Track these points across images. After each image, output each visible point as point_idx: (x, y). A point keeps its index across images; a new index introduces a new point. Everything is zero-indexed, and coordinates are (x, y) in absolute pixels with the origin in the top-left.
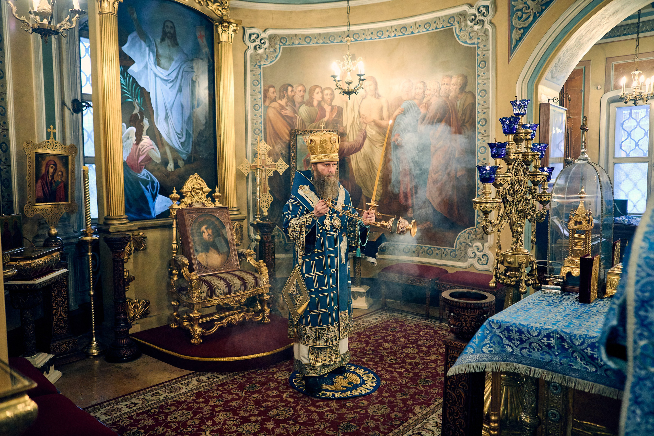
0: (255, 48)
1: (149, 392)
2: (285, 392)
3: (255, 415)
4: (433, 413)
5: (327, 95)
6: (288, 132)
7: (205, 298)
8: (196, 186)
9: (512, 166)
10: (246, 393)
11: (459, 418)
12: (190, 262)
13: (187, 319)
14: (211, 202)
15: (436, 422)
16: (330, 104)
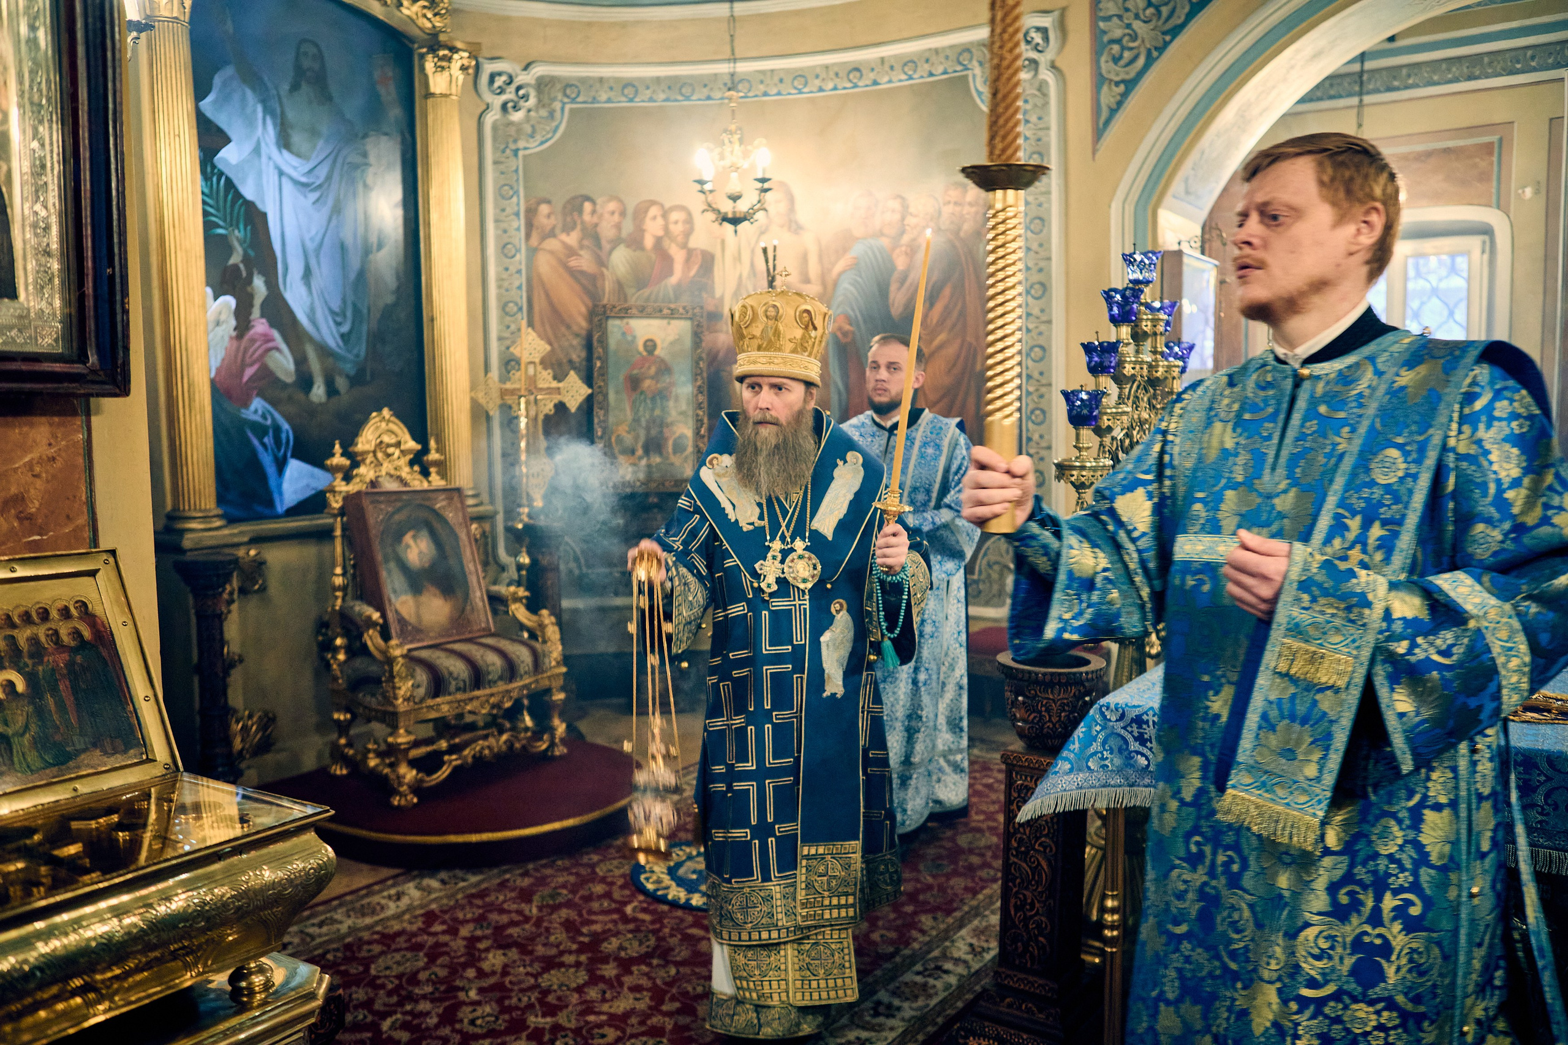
0: (504, 107)
1: (308, 918)
2: (630, 902)
3: (570, 952)
4: (961, 927)
5: (676, 222)
6: (583, 309)
7: (422, 700)
8: (386, 439)
9: (1127, 391)
10: (540, 909)
11: (1037, 913)
12: (384, 616)
13: (375, 751)
14: (419, 477)
15: (971, 945)
16: (684, 246)
